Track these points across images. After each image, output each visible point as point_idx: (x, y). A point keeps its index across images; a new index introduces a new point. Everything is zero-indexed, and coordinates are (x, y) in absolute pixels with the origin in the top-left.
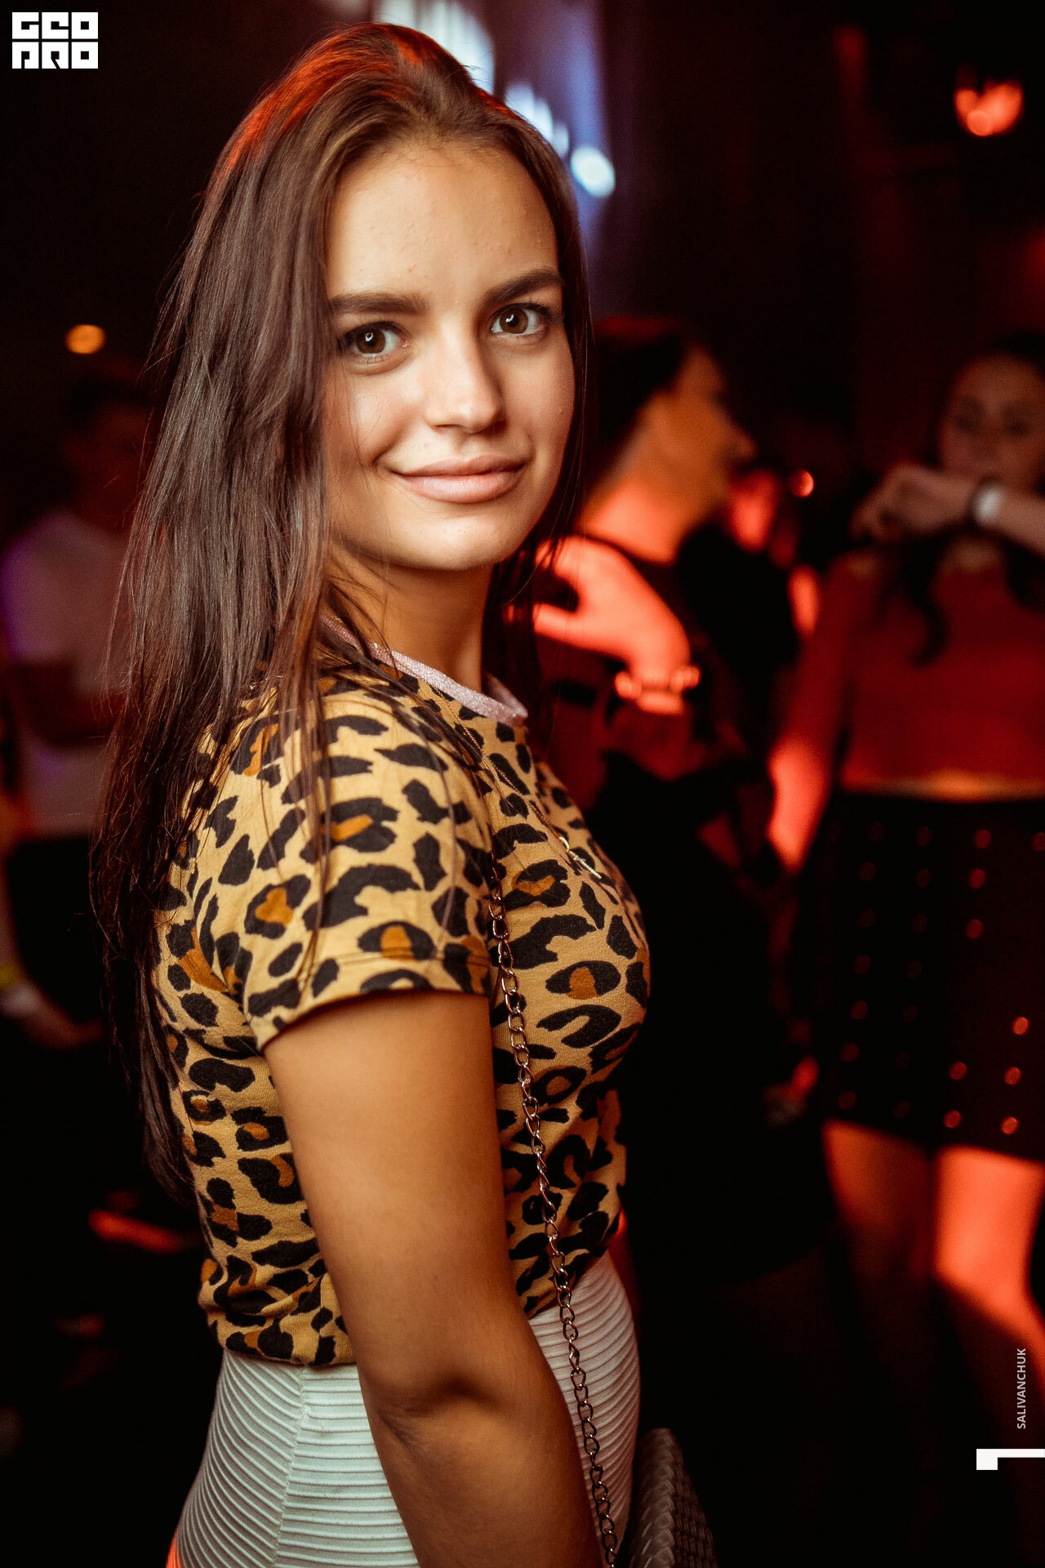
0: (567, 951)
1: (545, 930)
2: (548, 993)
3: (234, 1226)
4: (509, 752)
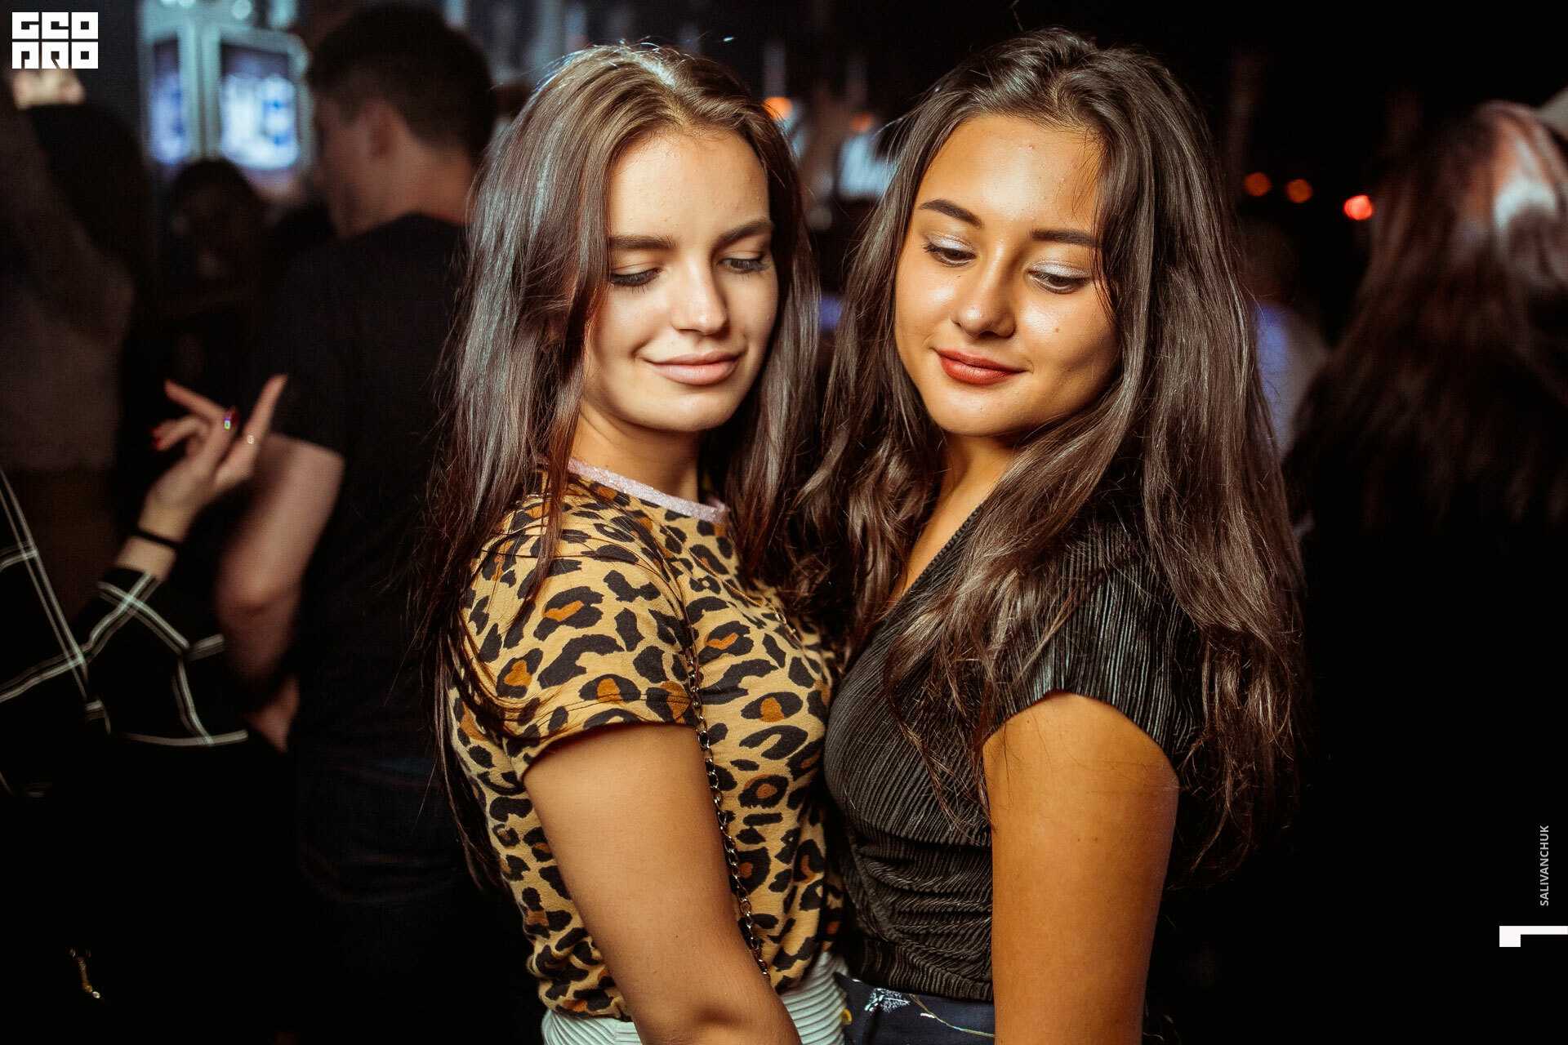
2: (745, 720)
3: (546, 924)
4: (711, 543)
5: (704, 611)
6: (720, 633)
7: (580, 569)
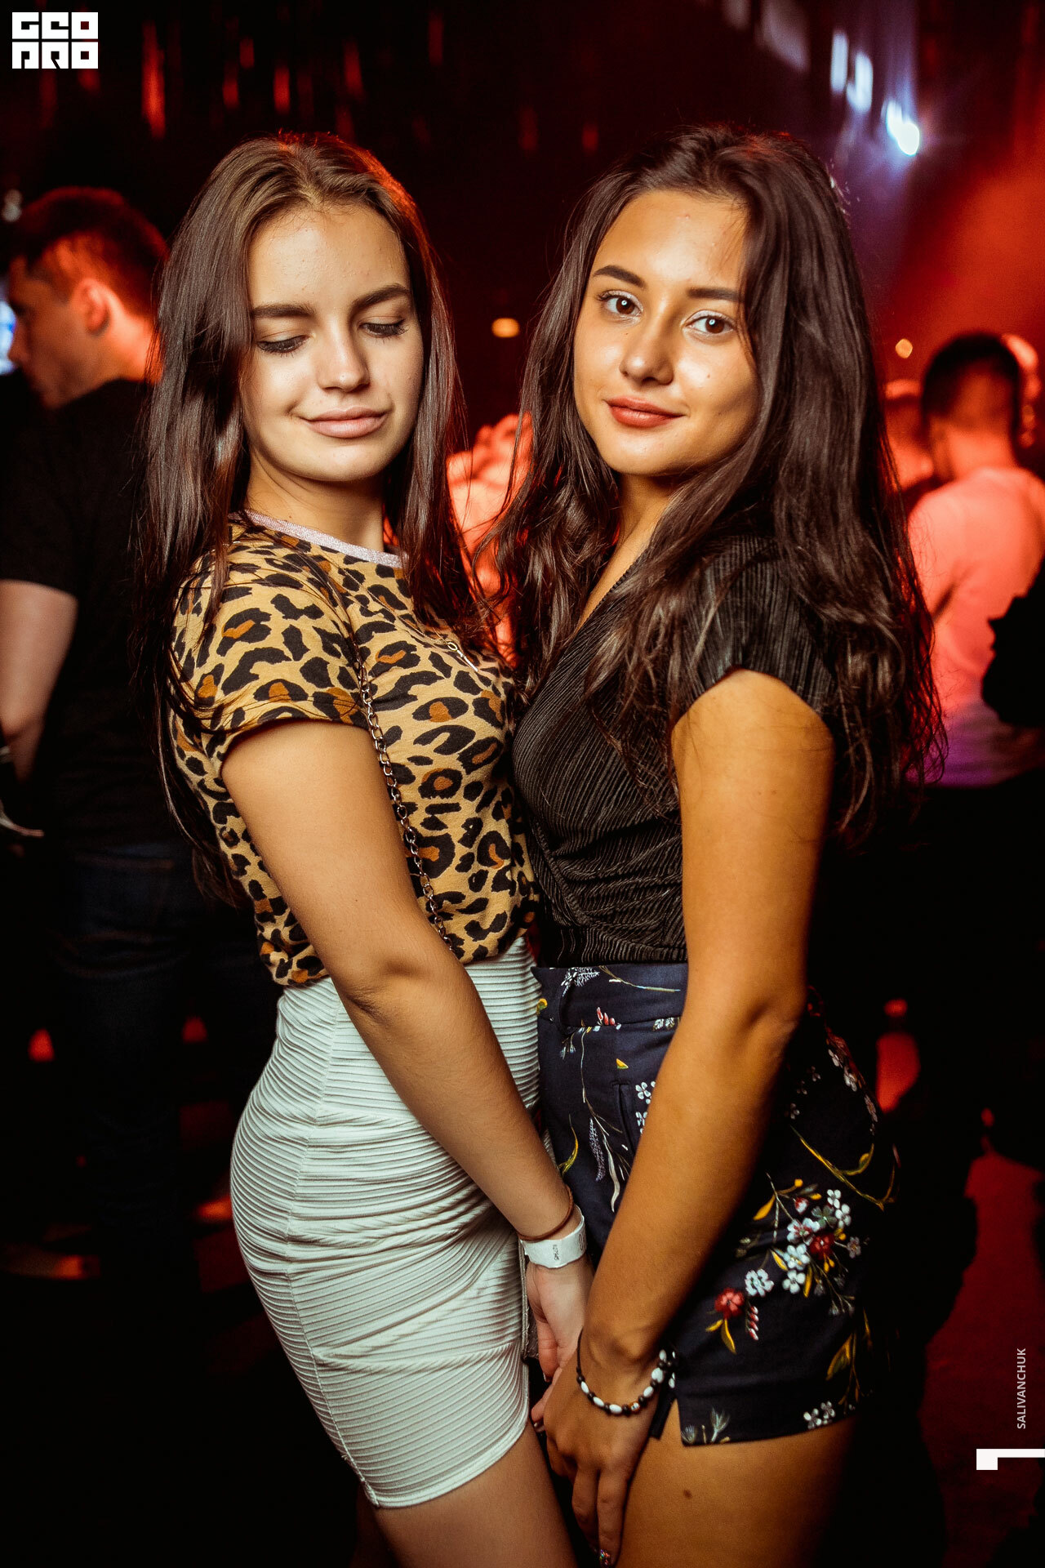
0: (423, 693)
1: (405, 683)
2: (416, 721)
3: (270, 909)
5: (373, 633)
6: (389, 650)
7: (251, 593)
